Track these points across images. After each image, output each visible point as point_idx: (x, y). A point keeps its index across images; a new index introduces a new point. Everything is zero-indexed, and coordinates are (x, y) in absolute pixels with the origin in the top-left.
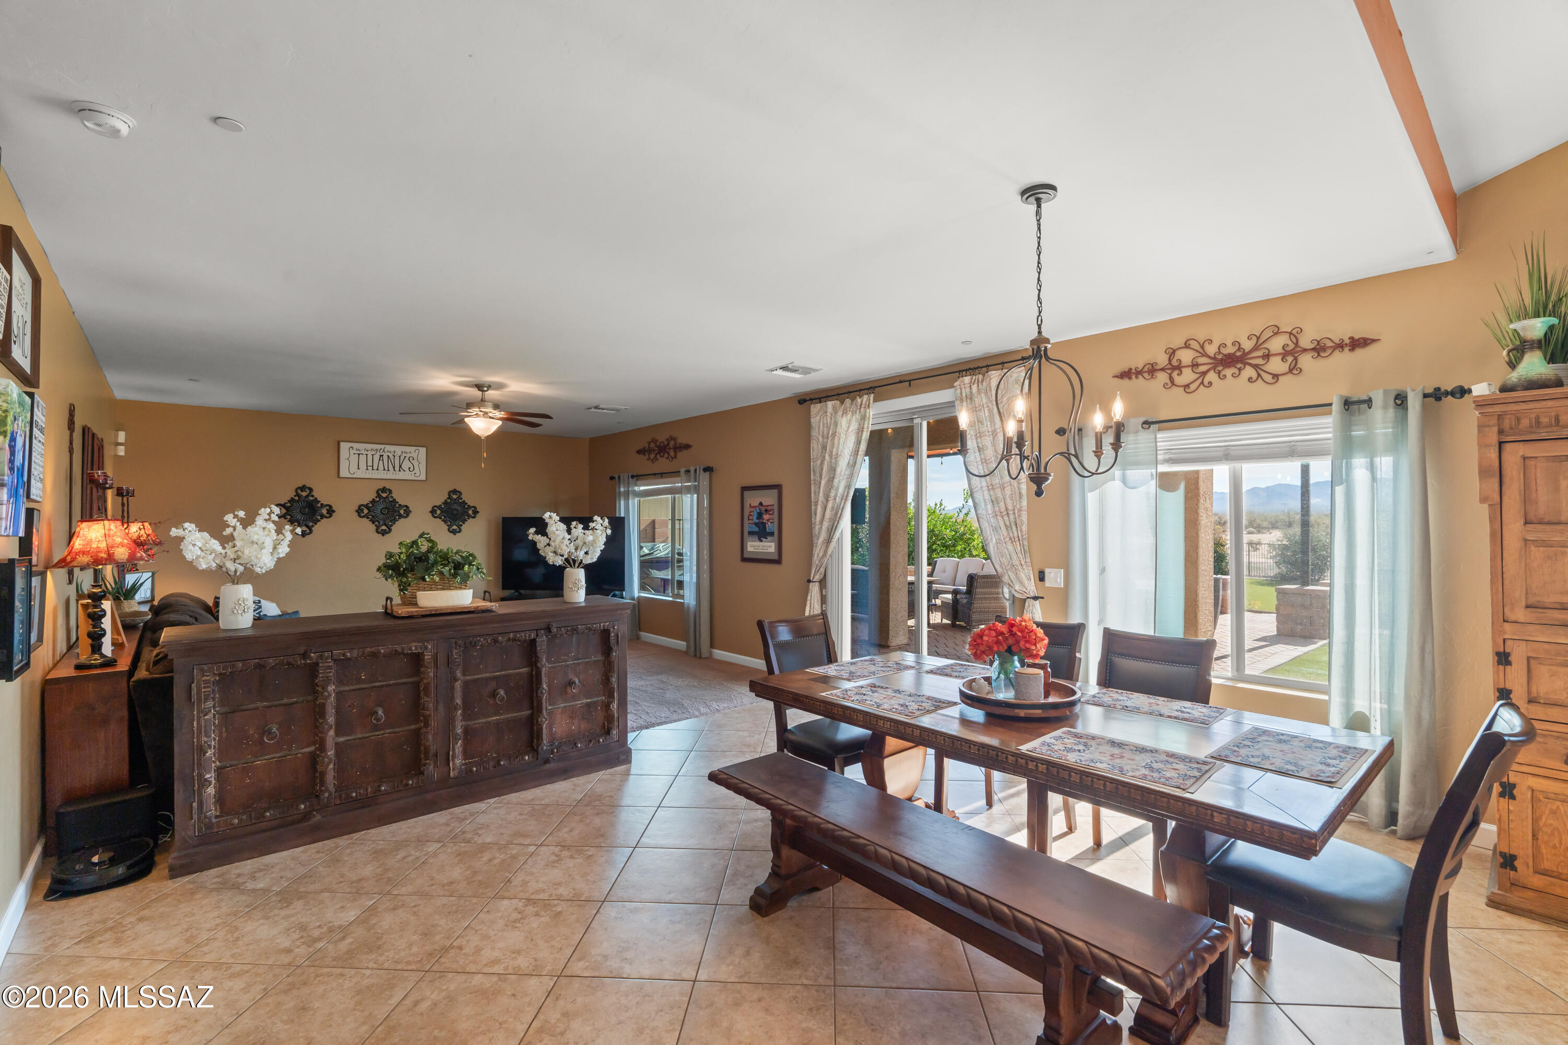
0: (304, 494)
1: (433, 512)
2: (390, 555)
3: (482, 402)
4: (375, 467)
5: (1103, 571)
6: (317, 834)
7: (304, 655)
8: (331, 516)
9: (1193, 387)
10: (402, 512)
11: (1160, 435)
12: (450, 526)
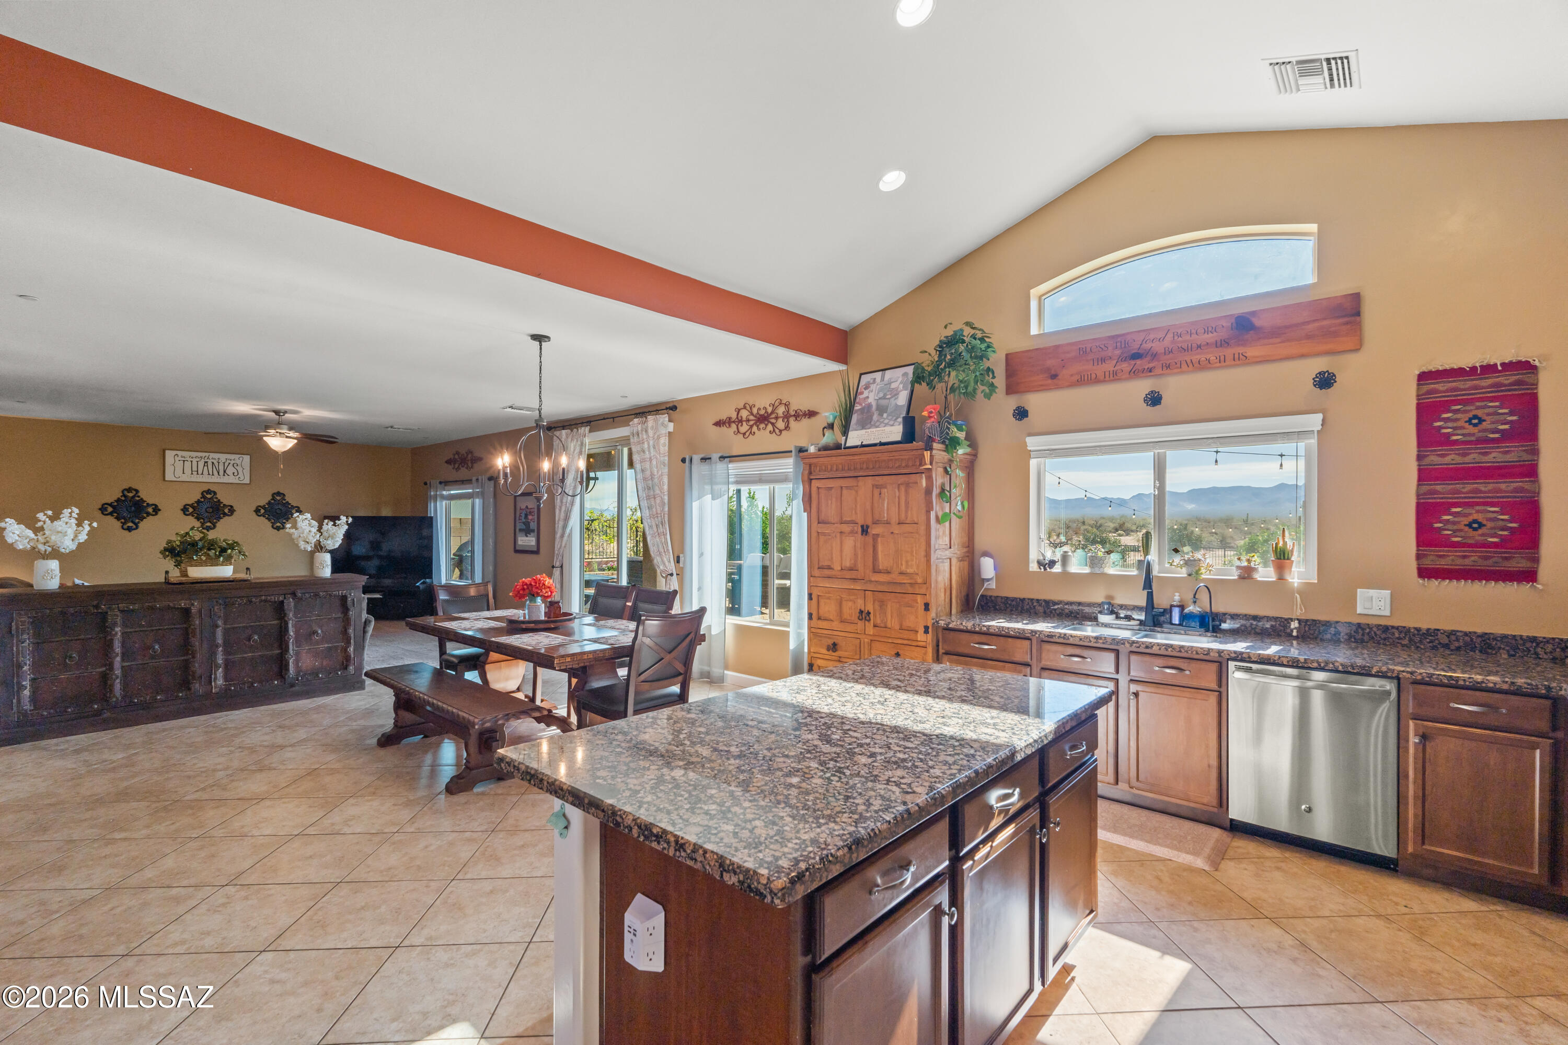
0: (130, 495)
1: (257, 511)
2: (169, 542)
3: (279, 424)
4: (200, 472)
5: (701, 555)
6: (106, 725)
7: (97, 607)
8: (156, 514)
9: (747, 434)
10: (226, 511)
11: (730, 466)
12: (273, 524)
